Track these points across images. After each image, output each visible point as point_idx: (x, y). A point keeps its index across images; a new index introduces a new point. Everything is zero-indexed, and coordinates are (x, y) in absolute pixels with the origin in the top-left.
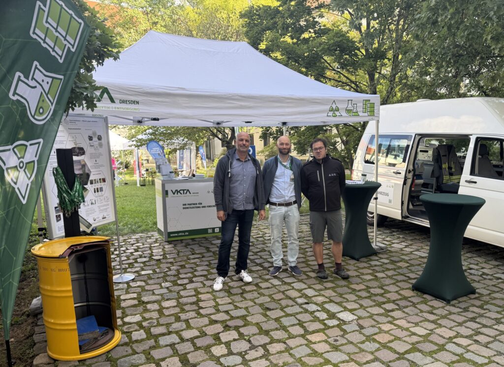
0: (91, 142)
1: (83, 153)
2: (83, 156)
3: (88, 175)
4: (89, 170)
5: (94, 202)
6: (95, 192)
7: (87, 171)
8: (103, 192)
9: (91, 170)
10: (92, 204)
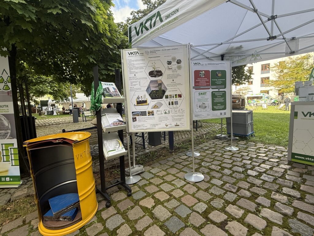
0: (169, 66)
1: (161, 75)
2: (161, 77)
3: (164, 92)
4: (165, 87)
5: (167, 112)
6: (169, 104)
7: (163, 88)
8: (178, 106)
9: (167, 88)
10: (165, 113)
